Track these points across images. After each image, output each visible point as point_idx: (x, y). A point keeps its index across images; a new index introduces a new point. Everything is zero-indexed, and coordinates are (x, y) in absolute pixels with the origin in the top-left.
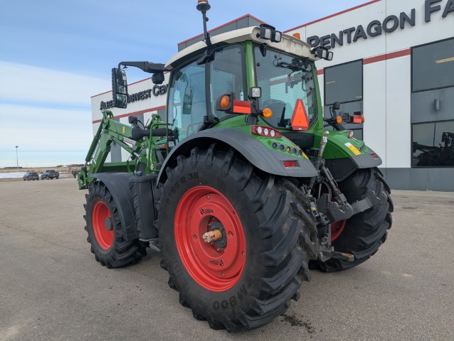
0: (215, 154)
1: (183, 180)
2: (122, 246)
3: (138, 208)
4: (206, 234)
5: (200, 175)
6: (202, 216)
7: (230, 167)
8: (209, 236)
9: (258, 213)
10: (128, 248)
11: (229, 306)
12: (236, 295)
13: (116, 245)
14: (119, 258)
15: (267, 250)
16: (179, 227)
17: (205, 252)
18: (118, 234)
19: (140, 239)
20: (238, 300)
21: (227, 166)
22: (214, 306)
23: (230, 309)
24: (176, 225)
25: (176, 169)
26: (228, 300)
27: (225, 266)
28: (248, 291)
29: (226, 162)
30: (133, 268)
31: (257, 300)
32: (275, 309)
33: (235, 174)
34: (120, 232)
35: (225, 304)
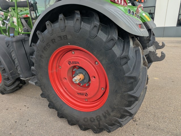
1: (53, 41)
2: (9, 83)
3: (16, 59)
4: (75, 78)
5: (69, 37)
6: (69, 66)
7: (98, 31)
8: (77, 78)
10: (13, 83)
11: (96, 121)
12: (101, 115)
13: (4, 82)
14: (8, 89)
16: (52, 73)
17: (73, 88)
19: (21, 78)
20: (103, 119)
21: (96, 29)
22: (84, 121)
23: (96, 123)
24: (50, 72)
25: (46, 32)
26: (94, 118)
27: (88, 97)
31: (118, 119)
33: (103, 36)
34: (6, 75)
35: (92, 120)
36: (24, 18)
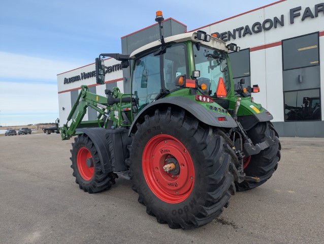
0: (172, 114)
1: (149, 131)
2: (100, 177)
3: (113, 151)
4: (166, 166)
5: (162, 127)
6: (161, 155)
7: (183, 122)
8: (168, 167)
9: (203, 151)
10: (104, 179)
11: (184, 212)
12: (188, 205)
13: (96, 177)
14: (98, 186)
15: (210, 174)
16: (145, 162)
17: (164, 178)
18: (98, 169)
19: (114, 172)
20: (190, 208)
21: (181, 121)
22: (173, 214)
23: (184, 214)
24: (143, 161)
25: (144, 123)
26: (183, 209)
27: (179, 187)
28: (197, 201)
29: (181, 119)
30: (106, 192)
31: (204, 207)
32: (215, 212)
33: (187, 126)
34: (99, 168)
35: (180, 211)
36: (125, 111)
